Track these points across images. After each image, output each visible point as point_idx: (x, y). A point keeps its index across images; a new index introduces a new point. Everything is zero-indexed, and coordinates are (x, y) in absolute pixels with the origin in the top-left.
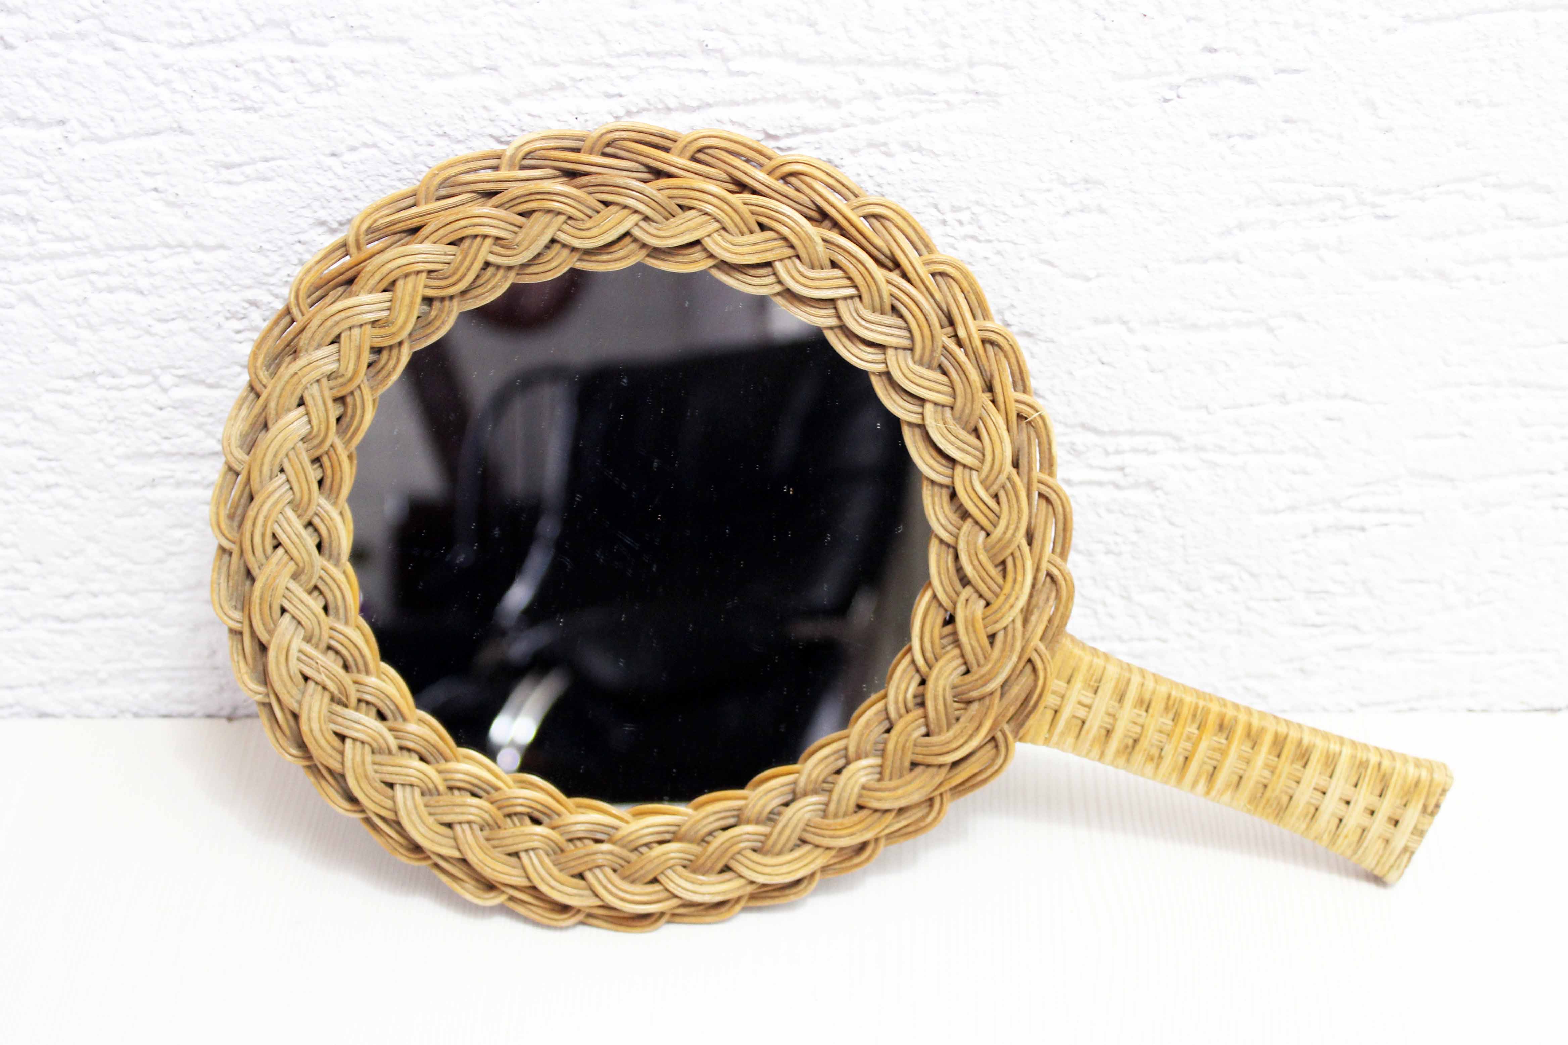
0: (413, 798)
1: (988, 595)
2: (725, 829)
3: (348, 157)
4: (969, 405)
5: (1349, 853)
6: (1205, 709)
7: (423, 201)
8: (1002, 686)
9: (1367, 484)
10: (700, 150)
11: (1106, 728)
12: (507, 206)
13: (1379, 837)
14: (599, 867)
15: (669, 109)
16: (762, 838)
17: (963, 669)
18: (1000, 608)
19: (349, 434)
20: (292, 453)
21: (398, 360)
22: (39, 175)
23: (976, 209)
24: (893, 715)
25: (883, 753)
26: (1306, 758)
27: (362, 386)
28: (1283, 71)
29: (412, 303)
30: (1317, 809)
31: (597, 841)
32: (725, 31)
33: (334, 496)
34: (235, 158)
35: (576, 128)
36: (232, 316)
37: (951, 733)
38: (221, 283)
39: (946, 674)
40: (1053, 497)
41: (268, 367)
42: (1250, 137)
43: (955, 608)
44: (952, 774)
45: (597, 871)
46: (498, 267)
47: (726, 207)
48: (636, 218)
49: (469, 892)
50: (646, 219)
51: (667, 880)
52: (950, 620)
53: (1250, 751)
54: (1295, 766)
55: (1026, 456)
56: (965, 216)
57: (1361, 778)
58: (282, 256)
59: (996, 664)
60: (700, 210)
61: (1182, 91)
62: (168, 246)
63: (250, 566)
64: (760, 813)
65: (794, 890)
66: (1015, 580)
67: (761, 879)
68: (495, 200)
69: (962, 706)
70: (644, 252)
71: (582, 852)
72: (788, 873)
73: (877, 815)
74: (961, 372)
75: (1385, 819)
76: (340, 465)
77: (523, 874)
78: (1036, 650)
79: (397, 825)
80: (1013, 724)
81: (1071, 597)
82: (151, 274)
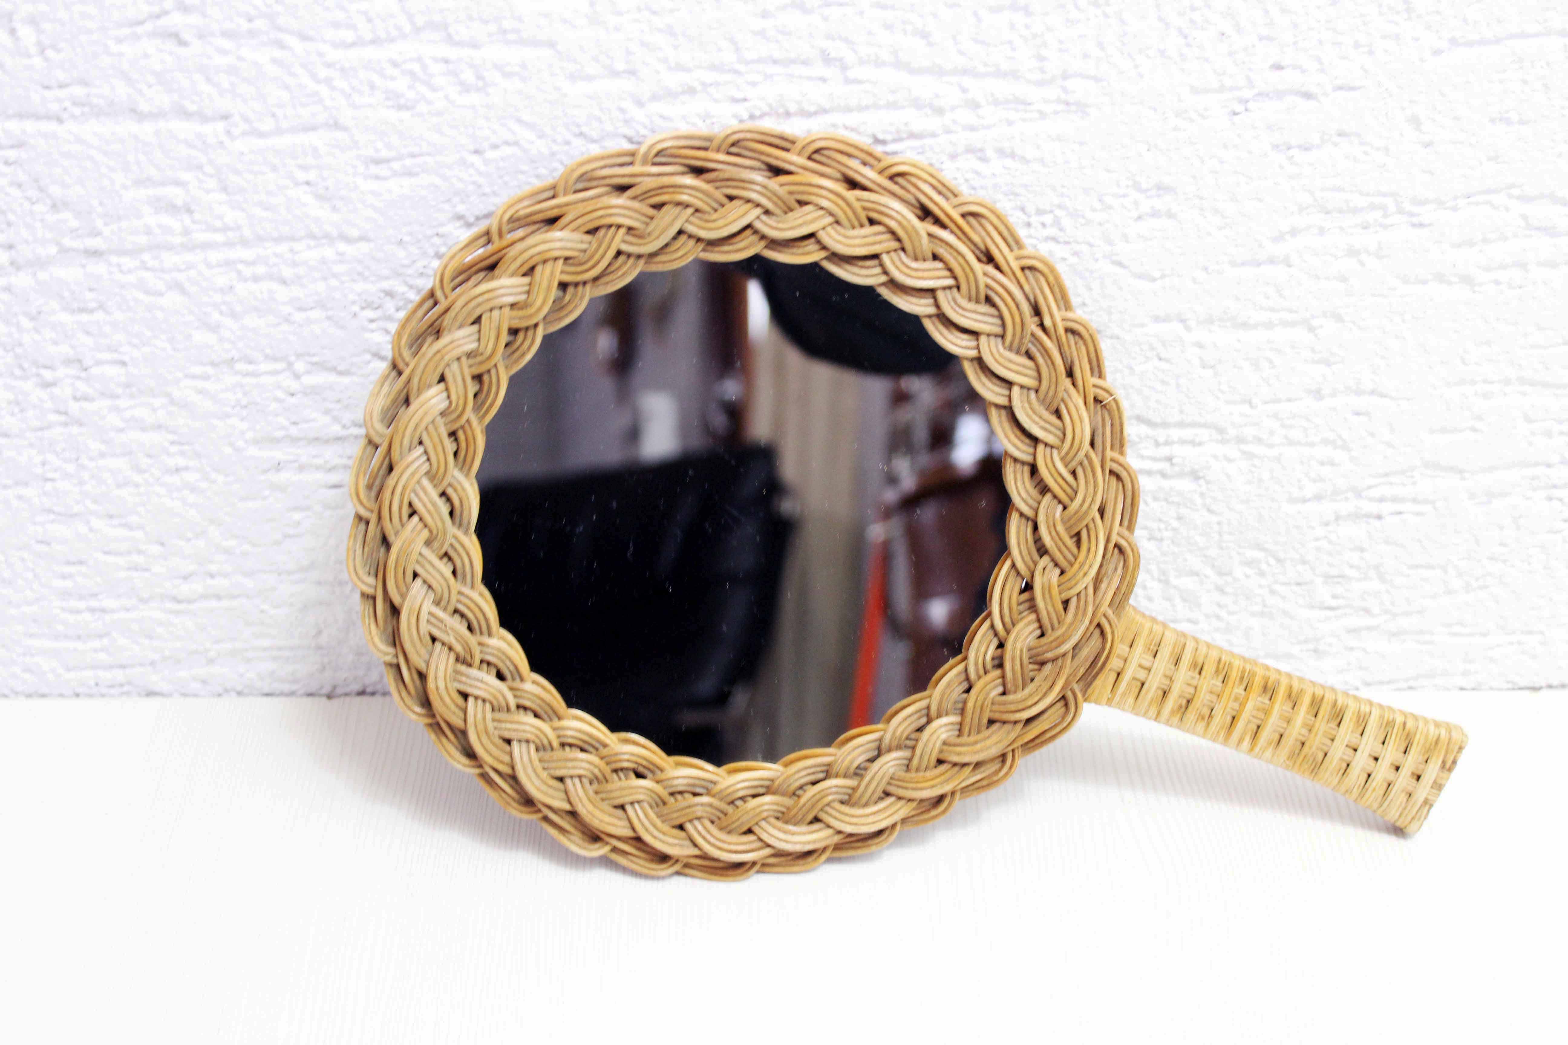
0: (529, 753)
1: (1063, 563)
2: (814, 783)
3: (491, 154)
4: (1053, 388)
5: (1375, 806)
6: (1251, 672)
7: (561, 194)
8: (1074, 649)
9: (1386, 475)
10: (817, 151)
11: (1163, 689)
12: (640, 198)
13: (1403, 791)
14: (698, 818)
15: (788, 114)
16: (850, 791)
17: (1038, 632)
18: (1074, 575)
19: (483, 410)
20: (431, 428)
21: (533, 340)
22: (200, 167)
23: (1058, 212)
24: (973, 675)
25: (962, 712)
26: (1340, 718)
27: (498, 365)
28: (1340, 88)
29: (549, 288)
30: (1348, 765)
31: (695, 794)
32: (847, 41)
33: (467, 468)
34: (385, 154)
35: (703, 129)
36: (368, 306)
37: (1027, 691)
38: (360, 274)
39: (1023, 638)
40: (1124, 474)
41: (411, 347)
42: (1307, 149)
43: (1032, 577)
44: (1024, 731)
45: (696, 823)
46: (629, 255)
47: (841, 202)
48: (758, 211)
49: (575, 845)
50: (767, 212)
51: (761, 831)
52: (1028, 587)
53: (1291, 711)
54: (1329, 725)
55: (1101, 436)
56: (1048, 219)
57: (1388, 737)
58: (420, 248)
59: (1069, 628)
60: (816, 205)
61: (1250, 105)
62: (313, 236)
63: (387, 533)
64: (848, 769)
65: (876, 840)
66: (1089, 550)
67: (849, 829)
68: (629, 193)
69: (1036, 667)
70: (763, 243)
71: (684, 804)
72: (874, 823)
73: (957, 768)
74: (1047, 357)
75: (1409, 774)
76: (474, 439)
77: (628, 825)
78: (1104, 615)
79: (513, 779)
80: (1081, 683)
81: (1137, 566)
82: (295, 264)
